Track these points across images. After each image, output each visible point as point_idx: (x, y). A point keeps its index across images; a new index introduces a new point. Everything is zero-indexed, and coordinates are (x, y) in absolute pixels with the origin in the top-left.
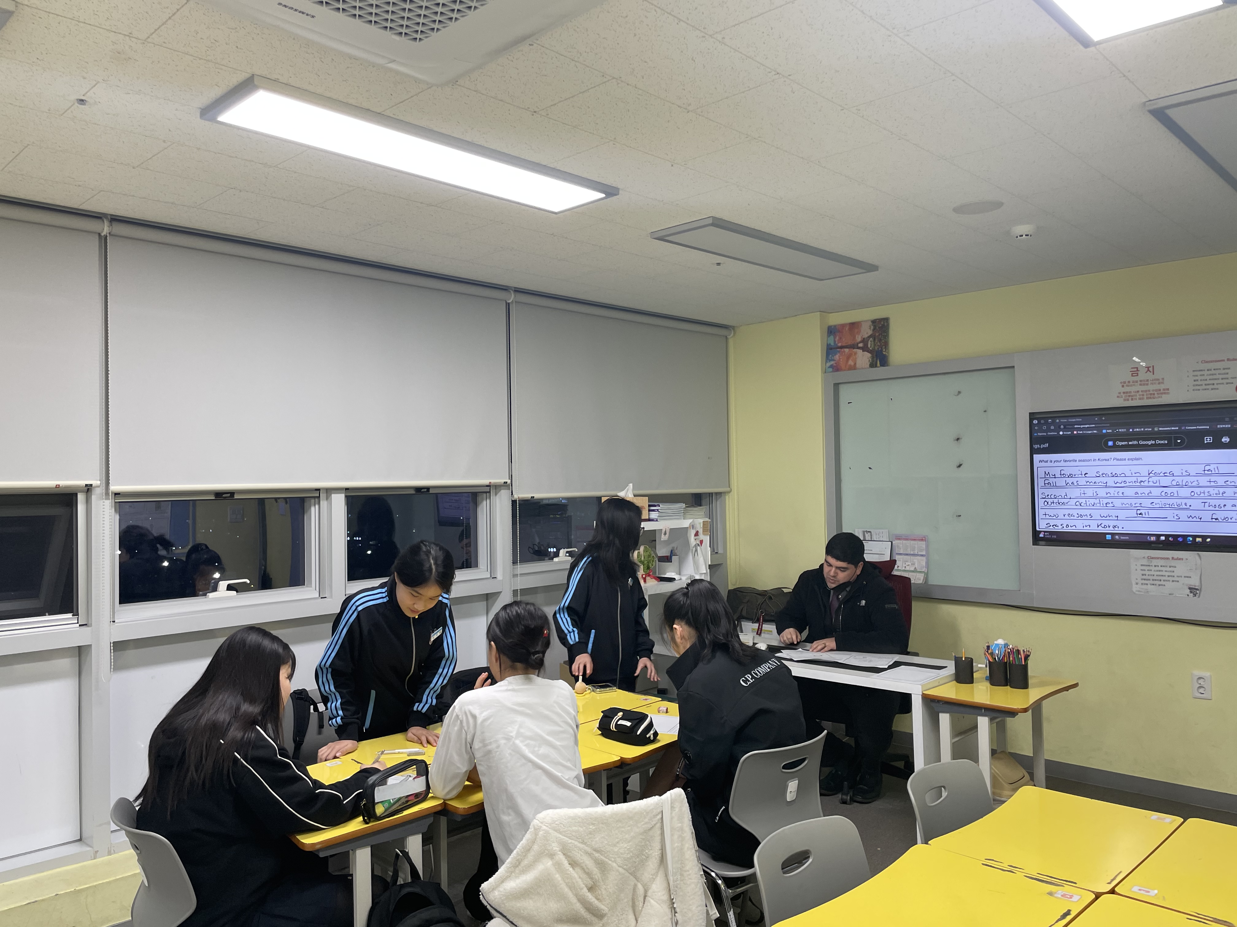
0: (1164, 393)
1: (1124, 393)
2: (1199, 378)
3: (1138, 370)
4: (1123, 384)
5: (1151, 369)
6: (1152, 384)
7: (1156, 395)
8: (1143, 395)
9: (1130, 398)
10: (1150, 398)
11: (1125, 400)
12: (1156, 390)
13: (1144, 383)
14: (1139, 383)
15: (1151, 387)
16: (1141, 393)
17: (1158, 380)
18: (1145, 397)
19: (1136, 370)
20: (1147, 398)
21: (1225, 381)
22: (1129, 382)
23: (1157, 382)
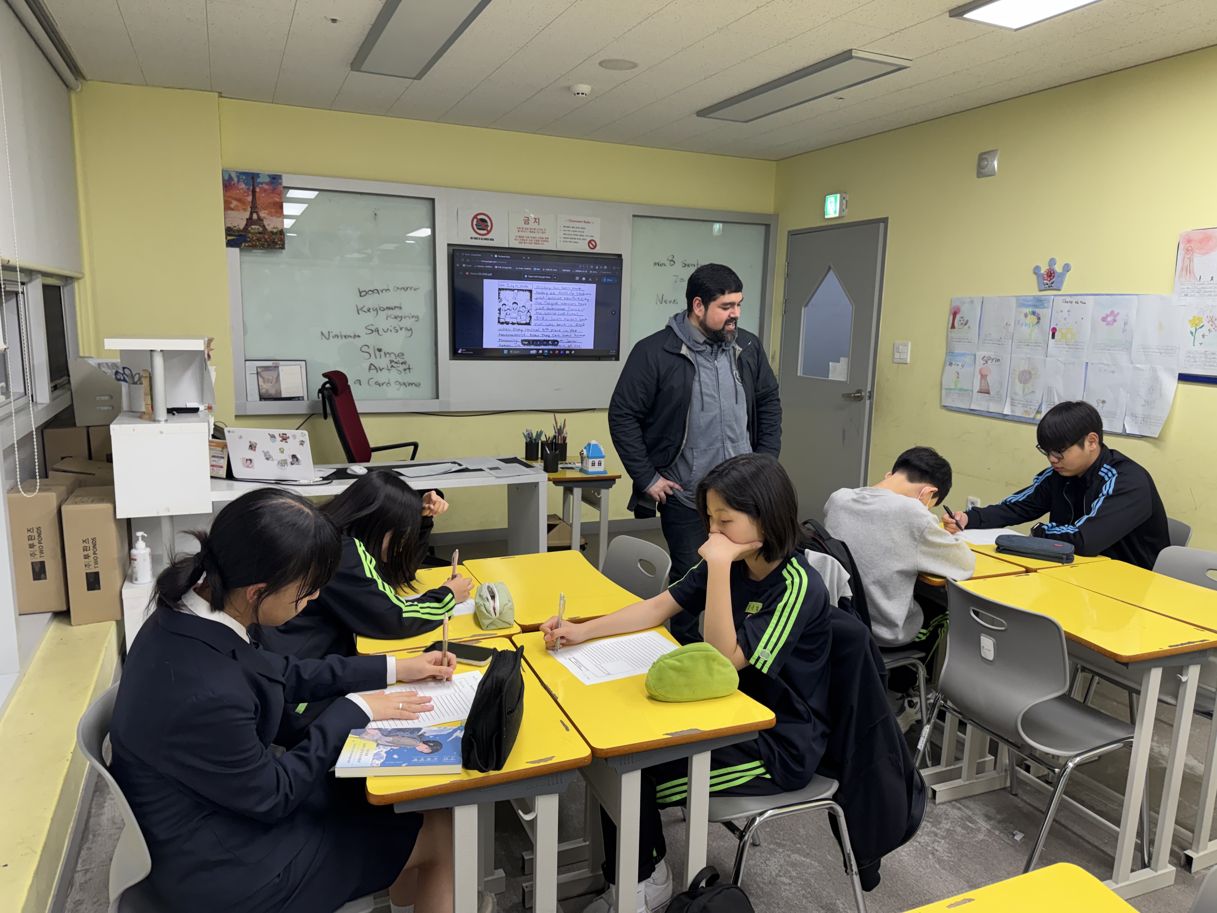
0: (546, 241)
1: (519, 237)
2: (567, 232)
3: (528, 220)
4: (519, 229)
5: (537, 220)
6: (538, 232)
7: (540, 242)
8: (532, 240)
9: (523, 242)
10: (537, 244)
11: (520, 243)
12: (541, 238)
13: (532, 231)
14: (529, 230)
15: (537, 235)
16: (530, 239)
17: (542, 230)
18: (533, 242)
19: (527, 219)
20: (534, 243)
21: (582, 237)
22: (523, 228)
23: (541, 231)
